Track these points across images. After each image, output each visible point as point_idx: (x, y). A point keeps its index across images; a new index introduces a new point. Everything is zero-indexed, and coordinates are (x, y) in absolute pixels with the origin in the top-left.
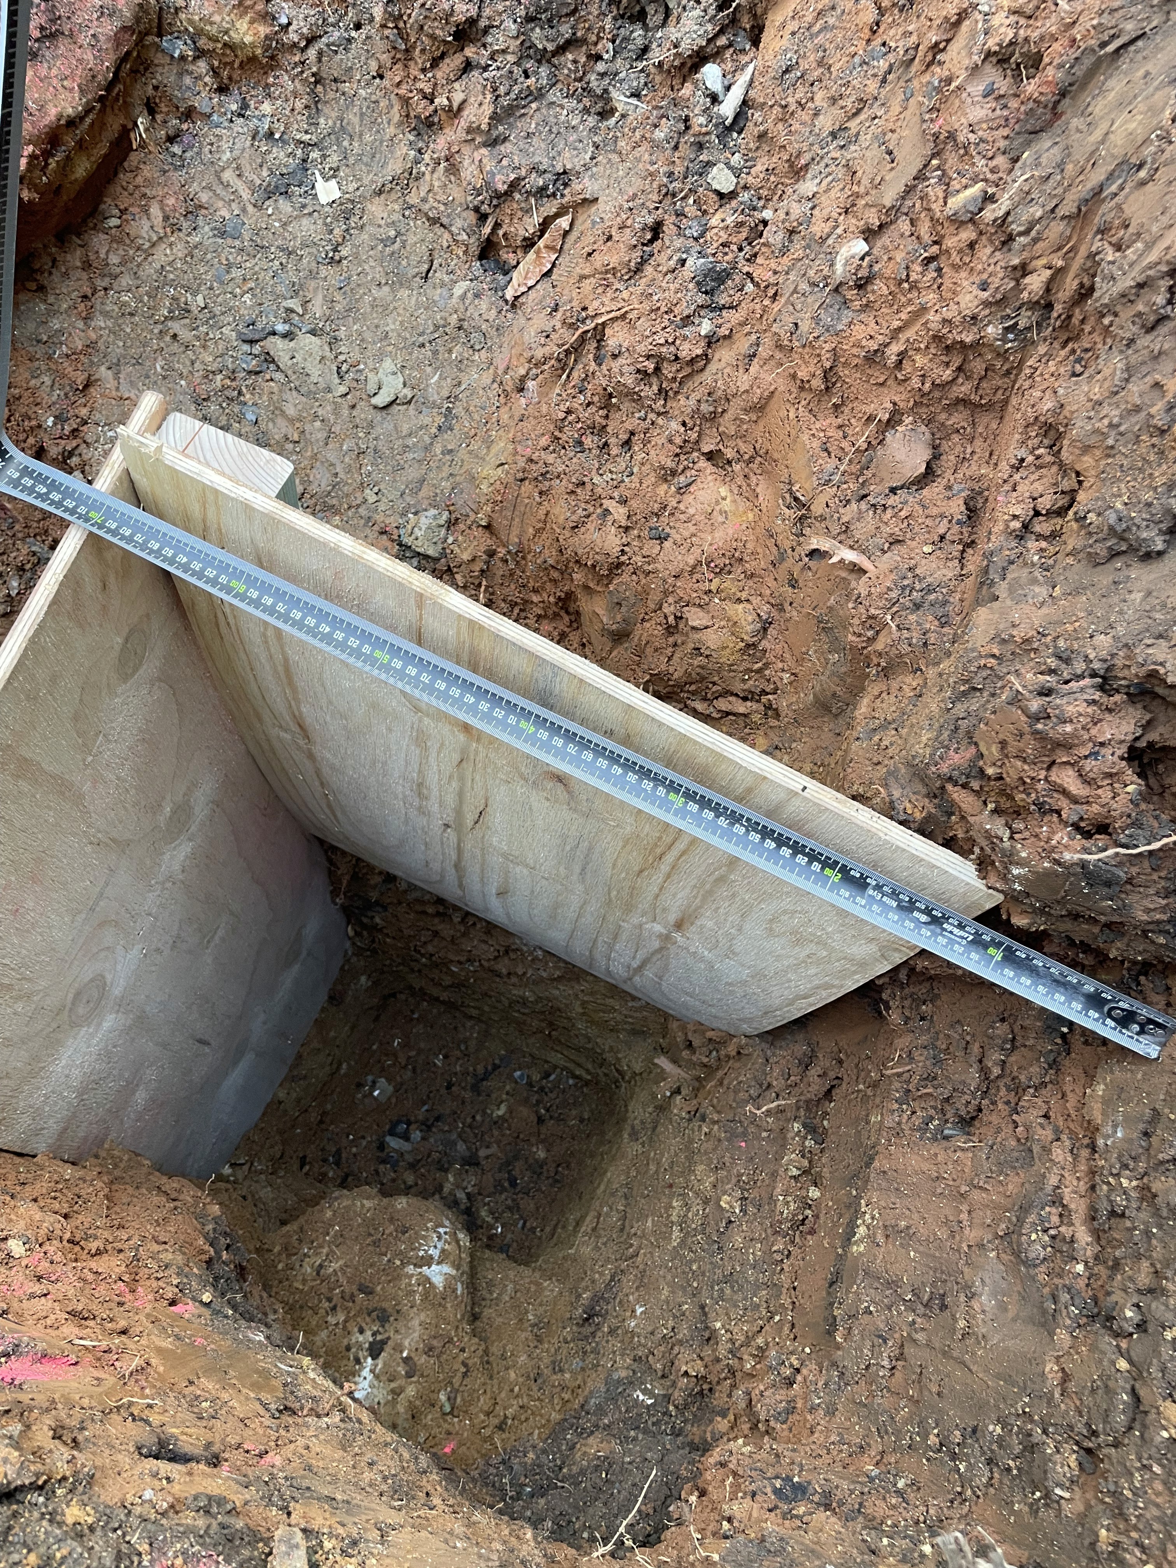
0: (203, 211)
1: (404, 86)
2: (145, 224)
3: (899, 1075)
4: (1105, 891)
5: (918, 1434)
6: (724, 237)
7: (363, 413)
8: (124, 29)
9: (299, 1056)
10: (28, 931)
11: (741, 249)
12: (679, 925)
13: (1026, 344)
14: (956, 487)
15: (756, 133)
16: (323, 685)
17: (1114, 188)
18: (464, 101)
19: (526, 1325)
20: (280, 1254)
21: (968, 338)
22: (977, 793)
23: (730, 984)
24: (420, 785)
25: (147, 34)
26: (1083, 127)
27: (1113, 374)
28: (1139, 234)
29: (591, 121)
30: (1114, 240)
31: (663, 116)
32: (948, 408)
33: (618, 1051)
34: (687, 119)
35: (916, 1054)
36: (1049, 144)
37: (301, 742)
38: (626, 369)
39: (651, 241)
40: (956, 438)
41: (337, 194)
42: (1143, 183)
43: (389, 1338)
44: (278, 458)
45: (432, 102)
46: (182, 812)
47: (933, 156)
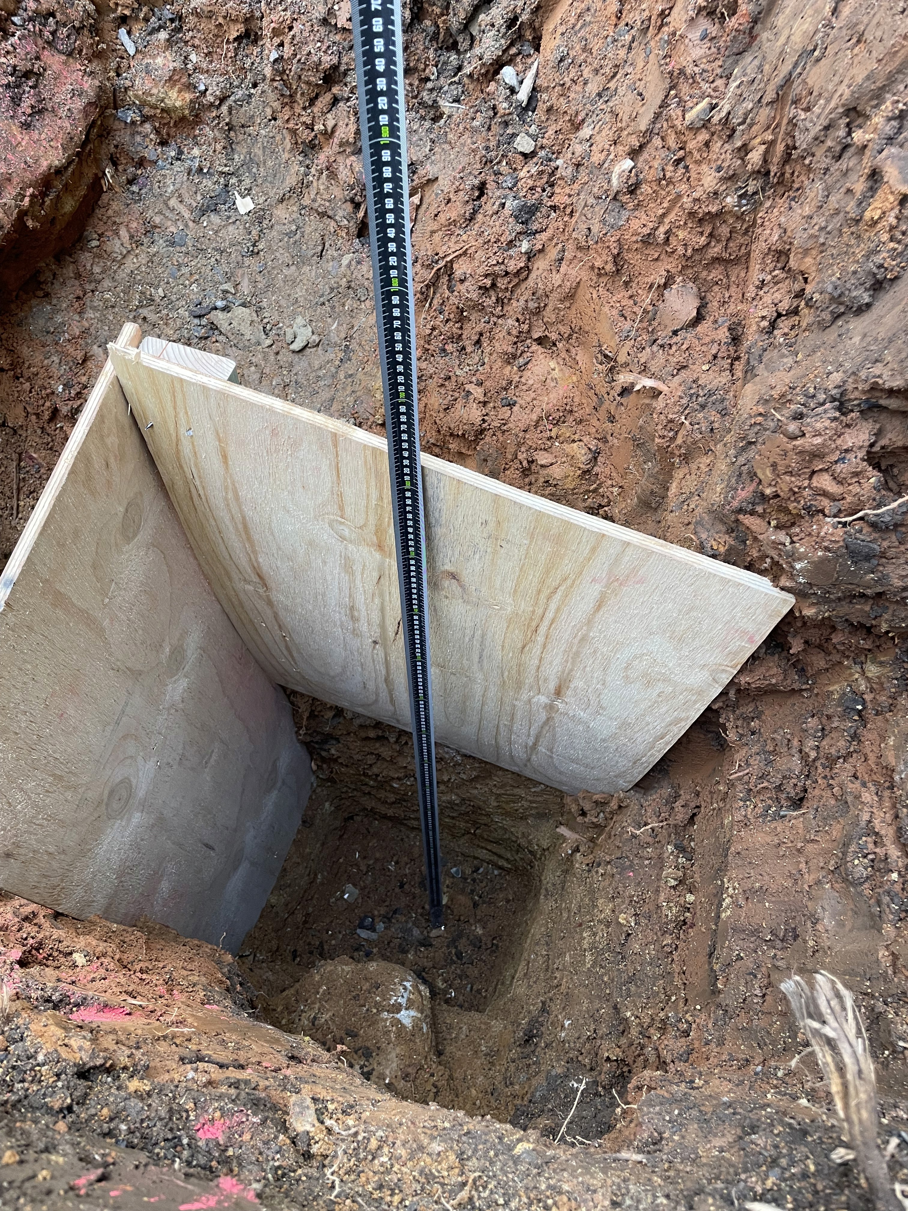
0: (158, 230)
1: (292, 122)
2: (117, 242)
3: (740, 779)
4: (866, 565)
5: (789, 1037)
6: (530, 183)
7: (285, 357)
8: (90, 104)
9: (285, 870)
10: (70, 734)
11: (544, 190)
12: (558, 693)
13: (756, 206)
14: (720, 320)
15: (545, 109)
16: (272, 534)
17: (799, 70)
18: (336, 125)
19: (481, 1054)
20: (282, 1012)
21: (714, 209)
22: (761, 516)
23: (604, 740)
24: (352, 608)
25: (106, 108)
26: (772, 37)
27: (817, 196)
28: (820, 95)
29: (427, 124)
30: (804, 106)
31: (477, 111)
32: (707, 267)
33: (529, 835)
34: (494, 108)
35: (751, 761)
36: (751, 58)
37: (261, 591)
38: (471, 288)
39: (479, 198)
40: (716, 288)
41: (252, 206)
42: (818, 60)
43: (373, 1069)
44: (224, 359)
45: (313, 130)
46: (178, 652)
47: (671, 89)
